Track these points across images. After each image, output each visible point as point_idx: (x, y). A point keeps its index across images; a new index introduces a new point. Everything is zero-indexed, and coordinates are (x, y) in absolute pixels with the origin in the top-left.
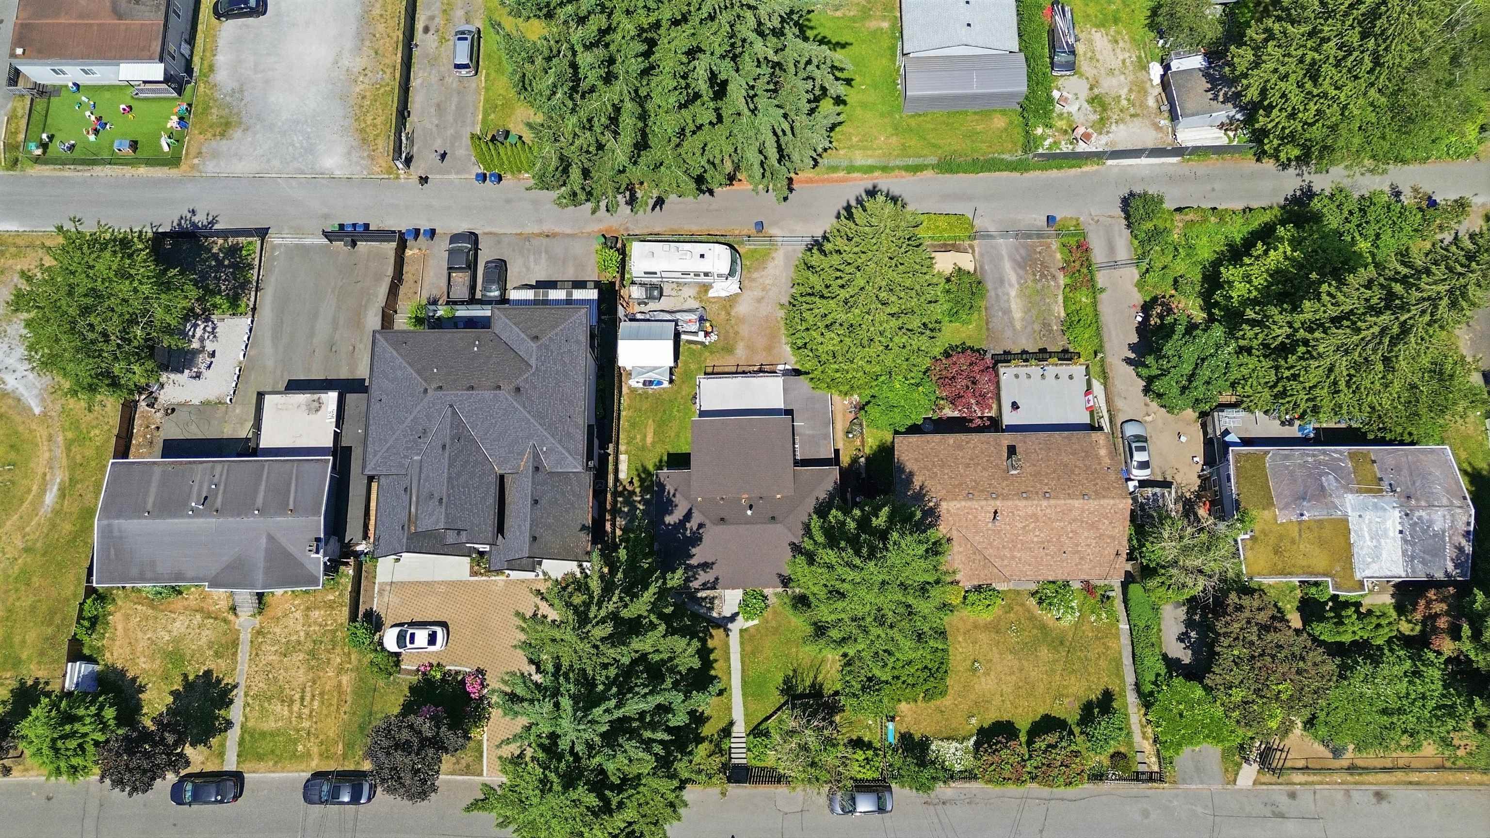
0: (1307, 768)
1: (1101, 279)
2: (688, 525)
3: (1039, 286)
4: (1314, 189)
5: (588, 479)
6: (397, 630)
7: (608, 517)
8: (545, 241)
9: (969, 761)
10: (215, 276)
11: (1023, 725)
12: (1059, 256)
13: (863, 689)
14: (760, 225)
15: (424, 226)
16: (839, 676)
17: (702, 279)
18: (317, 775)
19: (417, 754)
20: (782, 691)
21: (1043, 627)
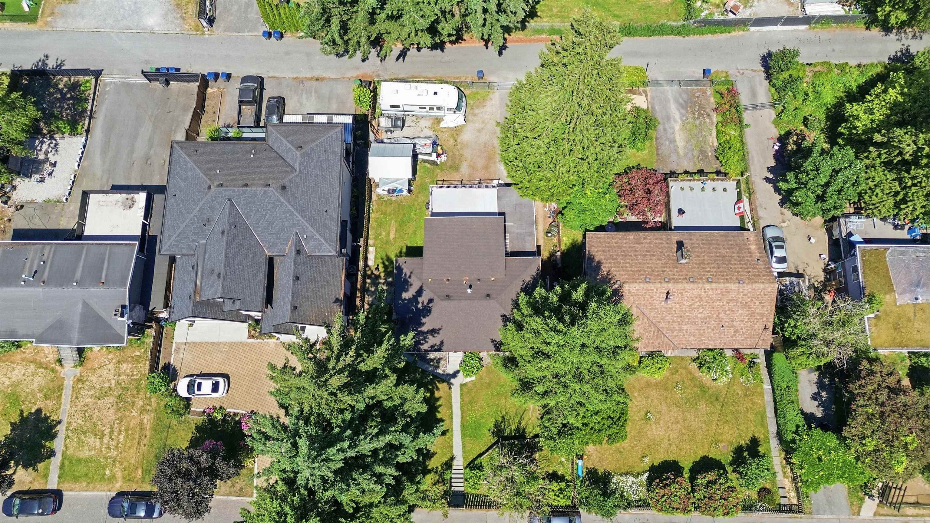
0: (918, 503)
1: (747, 117)
2: (420, 299)
3: (697, 122)
4: (911, 51)
5: (341, 263)
6: (188, 379)
7: (358, 294)
8: (315, 83)
9: (643, 493)
10: (60, 106)
11: (686, 464)
12: (712, 100)
13: (559, 434)
14: (481, 75)
15: (222, 69)
16: (539, 422)
17: (436, 113)
18: (121, 494)
19: (195, 481)
20: (493, 433)
21: (702, 387)
